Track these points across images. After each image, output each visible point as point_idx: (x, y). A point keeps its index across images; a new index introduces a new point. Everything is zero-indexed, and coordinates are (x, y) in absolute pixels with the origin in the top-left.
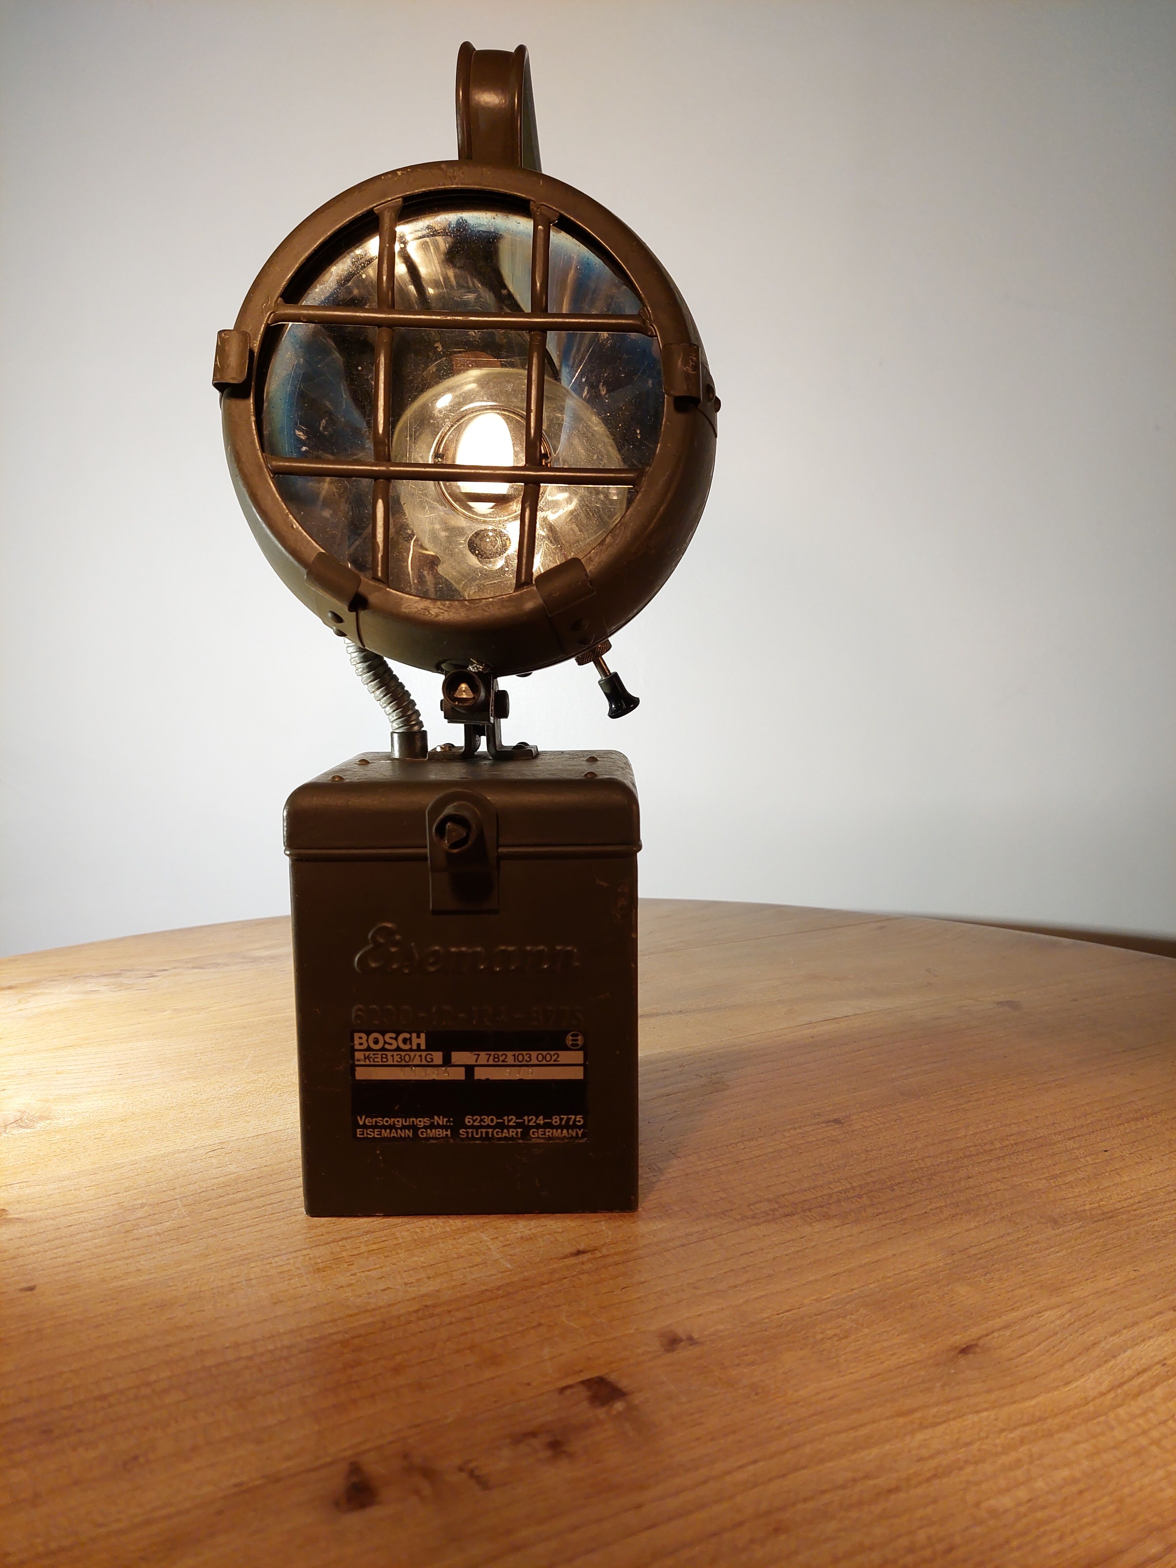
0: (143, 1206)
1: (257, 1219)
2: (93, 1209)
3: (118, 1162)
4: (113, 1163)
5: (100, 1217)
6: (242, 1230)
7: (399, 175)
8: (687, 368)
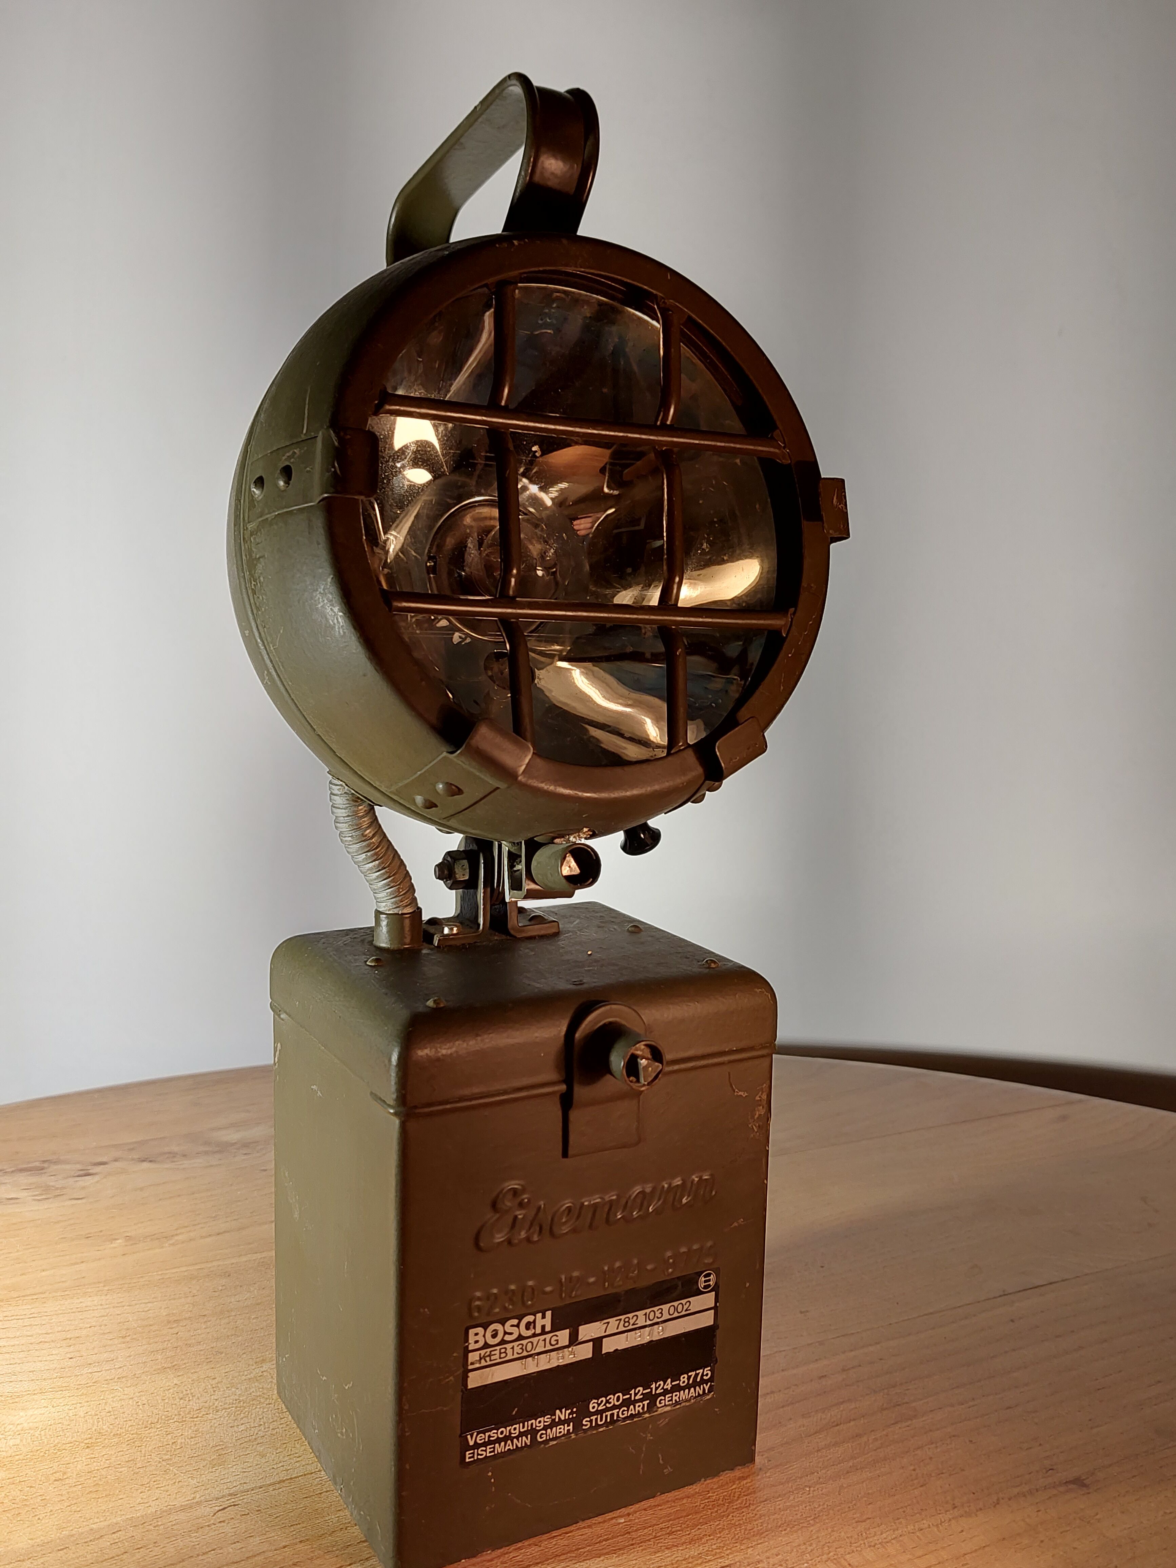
7: (517, 246)
8: (842, 505)
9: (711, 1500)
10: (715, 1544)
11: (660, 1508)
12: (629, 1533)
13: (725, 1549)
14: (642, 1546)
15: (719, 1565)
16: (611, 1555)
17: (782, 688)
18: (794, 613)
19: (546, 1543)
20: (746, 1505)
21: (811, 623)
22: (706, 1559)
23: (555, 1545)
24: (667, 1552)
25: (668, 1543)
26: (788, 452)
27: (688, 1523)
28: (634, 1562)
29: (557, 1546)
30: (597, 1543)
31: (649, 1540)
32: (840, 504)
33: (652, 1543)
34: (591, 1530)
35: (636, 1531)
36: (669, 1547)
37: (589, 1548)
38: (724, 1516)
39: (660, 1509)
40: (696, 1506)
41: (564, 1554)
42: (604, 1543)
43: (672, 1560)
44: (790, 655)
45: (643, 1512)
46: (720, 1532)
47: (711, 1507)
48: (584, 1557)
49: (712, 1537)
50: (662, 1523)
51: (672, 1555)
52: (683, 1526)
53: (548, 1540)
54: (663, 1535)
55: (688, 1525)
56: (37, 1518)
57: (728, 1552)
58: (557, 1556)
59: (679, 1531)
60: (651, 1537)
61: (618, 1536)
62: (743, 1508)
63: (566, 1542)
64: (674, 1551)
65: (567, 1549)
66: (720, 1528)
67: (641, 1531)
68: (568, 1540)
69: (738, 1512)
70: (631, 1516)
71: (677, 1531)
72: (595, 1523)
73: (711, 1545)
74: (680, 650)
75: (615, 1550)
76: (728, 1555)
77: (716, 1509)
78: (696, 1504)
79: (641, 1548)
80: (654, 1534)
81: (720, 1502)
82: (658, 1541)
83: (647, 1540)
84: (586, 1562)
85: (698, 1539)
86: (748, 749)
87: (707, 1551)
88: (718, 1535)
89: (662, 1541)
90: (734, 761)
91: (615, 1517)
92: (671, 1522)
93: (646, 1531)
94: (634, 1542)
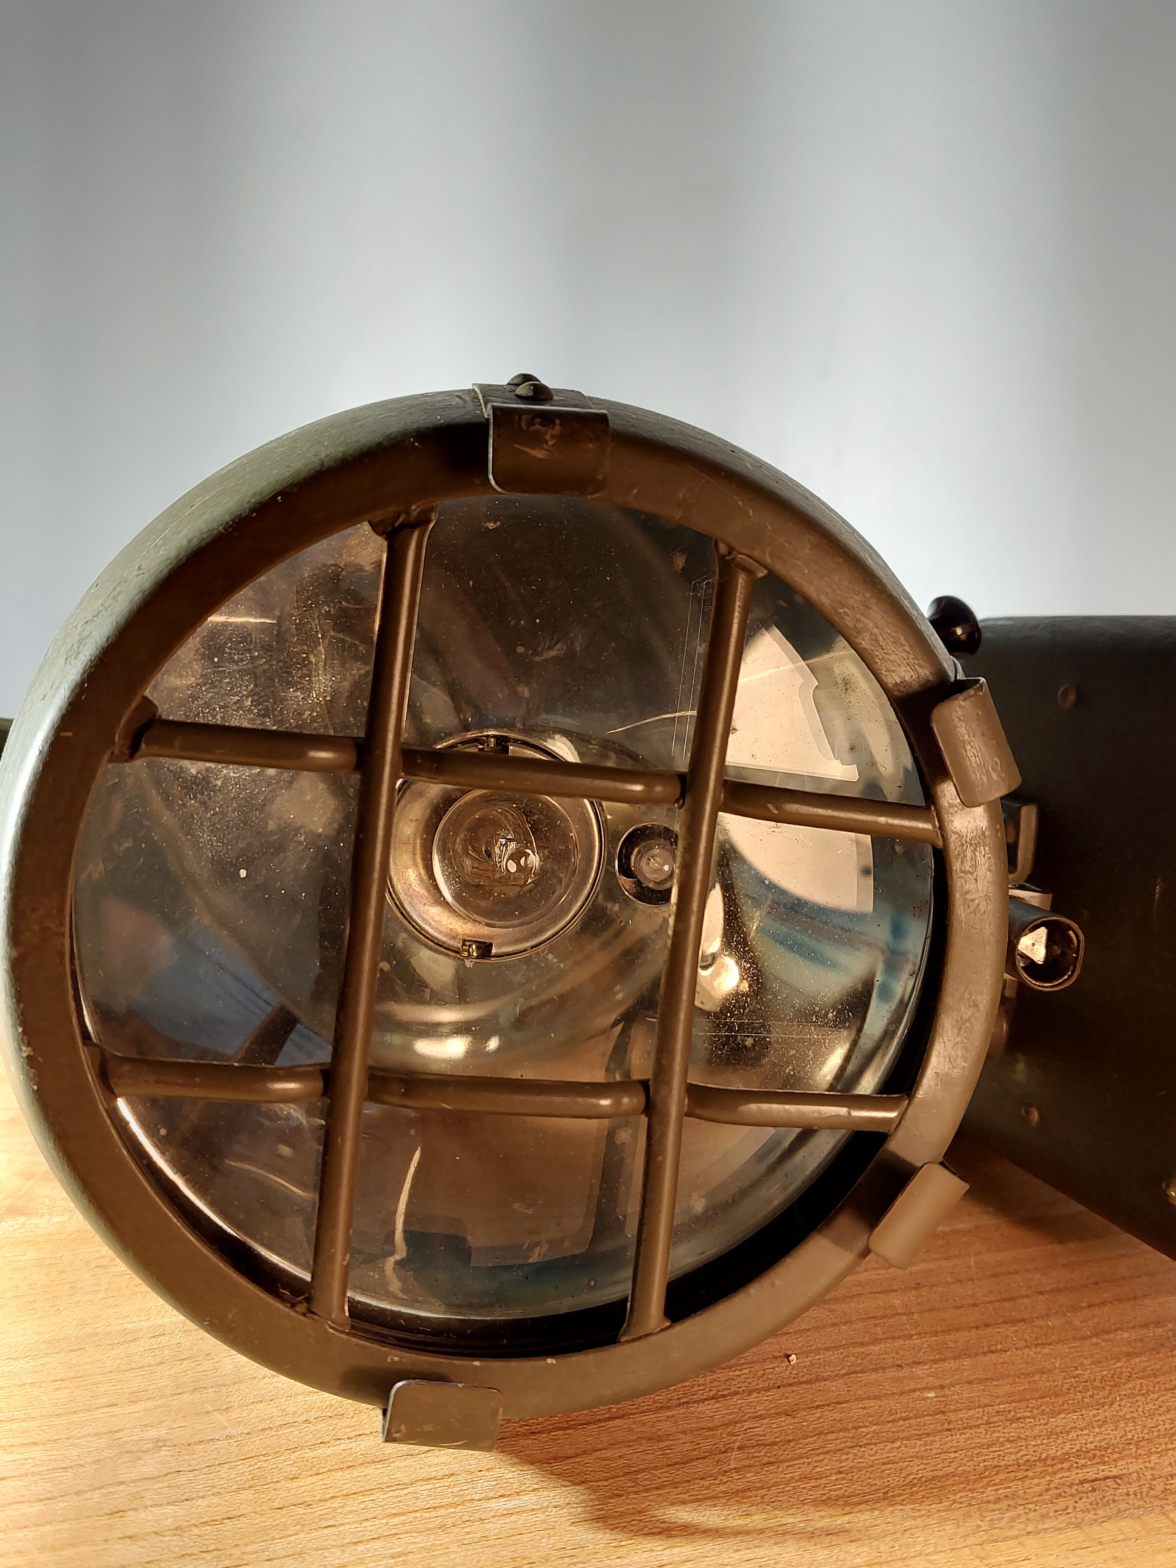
0: (159, 1444)
1: (397, 1520)
2: (56, 1441)
3: (130, 1326)
4: (119, 1328)
5: (68, 1463)
6: (361, 1548)
9: (1082, 1380)
10: (1091, 1443)
11: (995, 1383)
12: (943, 1413)
13: (1110, 1451)
14: (965, 1434)
15: (1101, 1474)
16: (913, 1442)
19: (805, 1413)
20: (1142, 1392)
21: (751, 512)
22: (1077, 1463)
23: (820, 1418)
24: (1009, 1446)
25: (1009, 1433)
27: (1043, 1407)
28: (953, 1455)
29: (822, 1420)
30: (888, 1422)
31: (978, 1426)
33: (982, 1430)
34: (878, 1403)
35: (955, 1411)
36: (1011, 1439)
37: (875, 1427)
38: (1104, 1403)
39: (996, 1385)
40: (1056, 1386)
41: (833, 1432)
42: (901, 1423)
43: (1018, 1459)
45: (967, 1386)
46: (1100, 1427)
47: (1081, 1389)
48: (867, 1439)
49: (1085, 1432)
50: (999, 1405)
51: (1018, 1452)
52: (1035, 1412)
53: (809, 1410)
54: (1000, 1421)
55: (1044, 1410)
56: (55, 1308)
57: (1116, 1456)
58: (821, 1434)
59: (1029, 1417)
60: (980, 1421)
61: (924, 1416)
62: (1137, 1395)
63: (837, 1416)
64: (1022, 1446)
65: (838, 1425)
66: (1099, 1421)
67: (963, 1411)
68: (841, 1413)
69: (1130, 1400)
70: (946, 1389)
71: (1025, 1418)
72: (886, 1394)
73: (1086, 1444)
75: (919, 1435)
76: (1114, 1460)
77: (1090, 1393)
78: (1056, 1383)
79: (963, 1436)
80: (985, 1418)
81: (1097, 1384)
82: (992, 1429)
83: (975, 1426)
84: (870, 1447)
85: (1061, 1433)
87: (1078, 1451)
88: (1097, 1430)
89: (999, 1428)
91: (919, 1389)
92: (1014, 1405)
93: (971, 1413)
94: (951, 1427)
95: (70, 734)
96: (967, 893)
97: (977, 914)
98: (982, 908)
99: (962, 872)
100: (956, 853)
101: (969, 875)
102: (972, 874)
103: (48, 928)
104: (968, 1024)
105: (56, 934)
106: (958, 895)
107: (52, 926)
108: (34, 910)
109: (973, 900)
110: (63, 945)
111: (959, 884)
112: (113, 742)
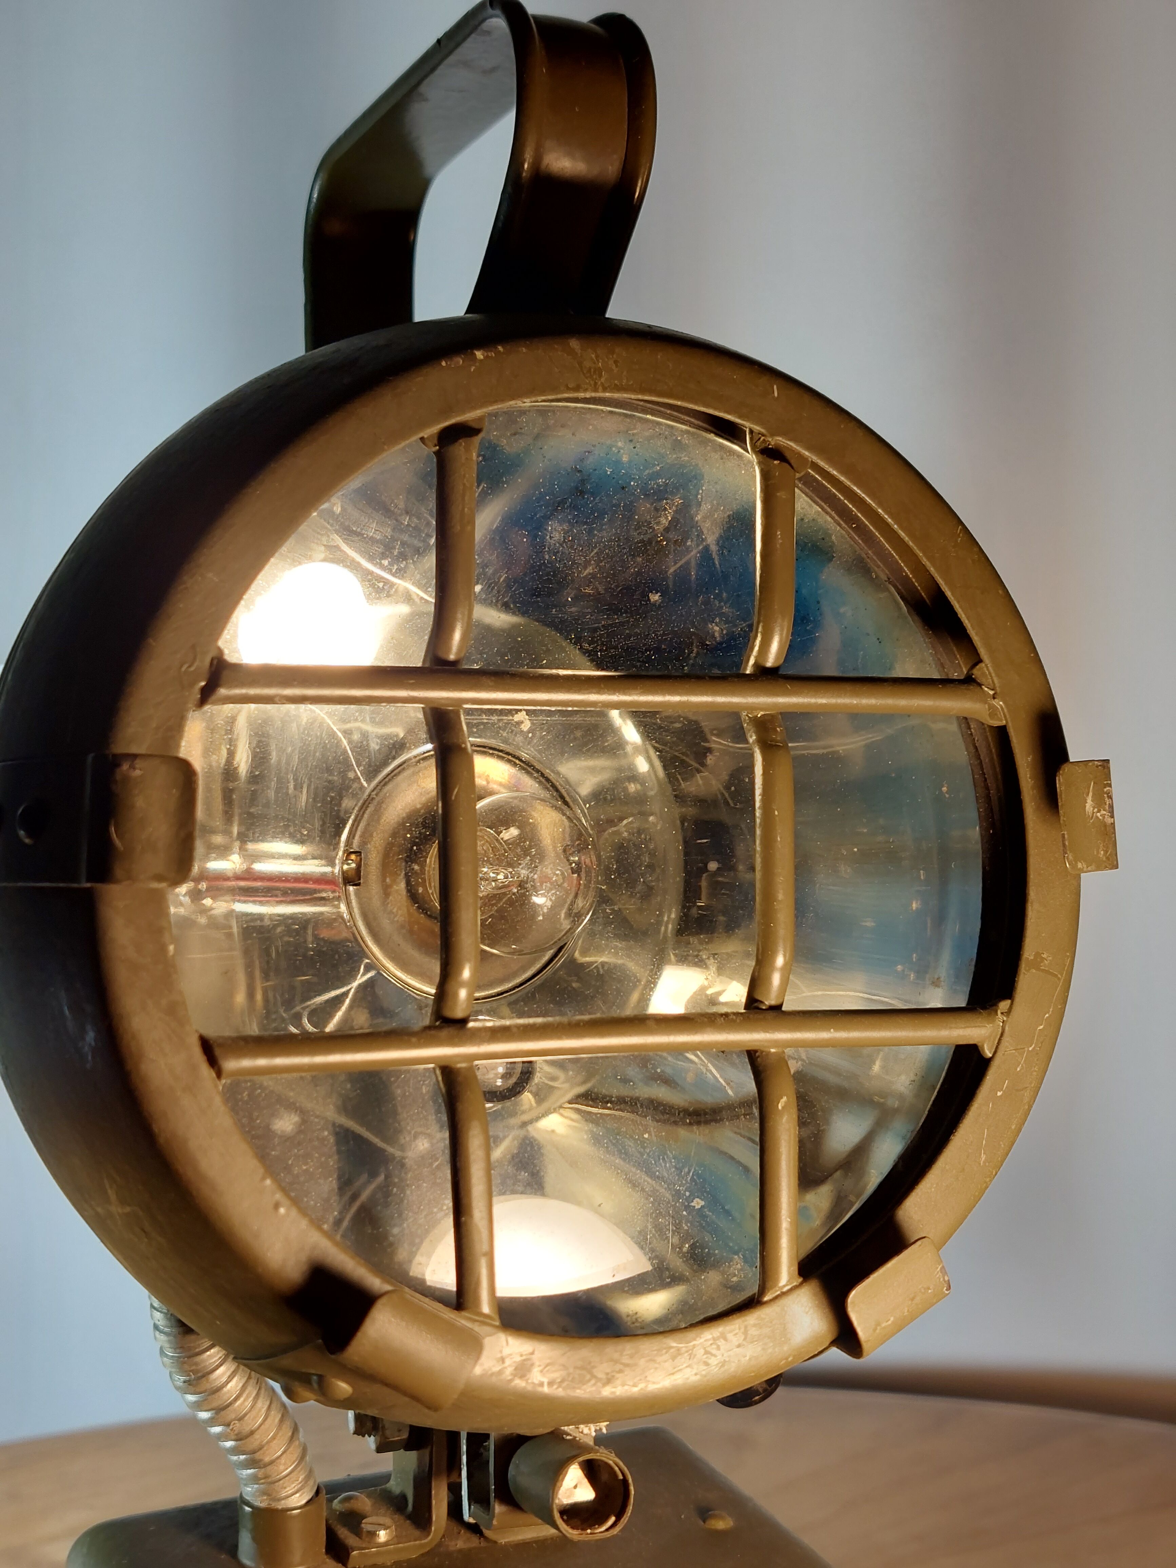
7: (481, 360)
8: (1103, 812)
17: (983, 1157)
18: (1008, 1012)
21: (1041, 1027)
26: (1001, 706)
32: (1099, 811)
44: (999, 1094)
74: (785, 1099)
86: (912, 1299)
90: (884, 1325)
95: (776, 394)
96: (725, 1339)
97: (705, 1356)
98: (713, 1361)
99: (746, 1327)
100: (763, 1316)
101: (743, 1337)
102: (745, 1339)
103: (600, 376)
104: (588, 1377)
105: (596, 384)
106: (721, 1329)
107: (603, 380)
108: (616, 362)
109: (718, 1348)
110: (586, 390)
111: (733, 1327)
112: (772, 435)
